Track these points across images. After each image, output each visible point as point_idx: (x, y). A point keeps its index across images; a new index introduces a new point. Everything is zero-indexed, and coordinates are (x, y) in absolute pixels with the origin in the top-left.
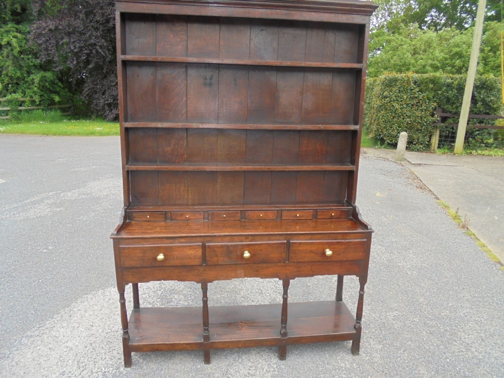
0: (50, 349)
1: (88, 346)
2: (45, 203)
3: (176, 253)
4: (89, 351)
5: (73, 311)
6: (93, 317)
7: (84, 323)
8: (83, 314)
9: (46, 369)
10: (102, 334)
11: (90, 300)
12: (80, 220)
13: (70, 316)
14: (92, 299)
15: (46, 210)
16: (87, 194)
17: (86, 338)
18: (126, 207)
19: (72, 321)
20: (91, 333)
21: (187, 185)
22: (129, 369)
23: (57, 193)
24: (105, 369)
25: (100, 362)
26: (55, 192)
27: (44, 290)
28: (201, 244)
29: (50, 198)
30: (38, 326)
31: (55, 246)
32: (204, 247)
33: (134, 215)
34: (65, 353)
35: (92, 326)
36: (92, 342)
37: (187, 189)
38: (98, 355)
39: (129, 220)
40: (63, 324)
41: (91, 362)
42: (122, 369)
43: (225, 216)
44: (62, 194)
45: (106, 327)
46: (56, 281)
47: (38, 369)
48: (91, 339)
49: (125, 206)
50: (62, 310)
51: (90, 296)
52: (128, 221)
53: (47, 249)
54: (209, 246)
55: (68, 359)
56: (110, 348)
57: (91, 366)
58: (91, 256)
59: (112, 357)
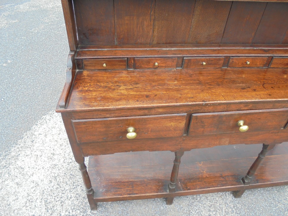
0: (17, 184)
1: (53, 180)
2: (2, 15)
3: (150, 126)
4: (55, 187)
5: (34, 135)
6: (53, 143)
7: (45, 151)
8: (43, 139)
9: (16, 211)
10: (64, 165)
11: (48, 121)
12: (32, 32)
13: (32, 142)
14: (49, 120)
15: (4, 22)
16: (36, 7)
17: (50, 170)
18: (73, 53)
19: (35, 148)
20: (54, 163)
21: (153, 17)
22: (95, 212)
23: (11, 6)
24: (73, 211)
25: (67, 202)
26: (9, 5)
27: (7, 110)
28: (186, 114)
29: (6, 10)
30: (4, 154)
31: (13, 59)
32: (189, 118)
33: (85, 63)
34: (32, 190)
35: (54, 154)
36: (56, 175)
37: (152, 23)
38: (64, 192)
39: (79, 69)
40: (26, 151)
41: (58, 203)
42: (89, 211)
43: (204, 63)
44: (16, 6)
45: (66, 155)
46: (16, 99)
47: (8, 212)
48: (54, 171)
49: (71, 51)
50: (25, 134)
51: (48, 117)
52: (77, 70)
53: (6, 62)
54: (196, 116)
55: (35, 198)
56: (74, 183)
57: (59, 208)
58: (45, 70)
59: (77, 196)
